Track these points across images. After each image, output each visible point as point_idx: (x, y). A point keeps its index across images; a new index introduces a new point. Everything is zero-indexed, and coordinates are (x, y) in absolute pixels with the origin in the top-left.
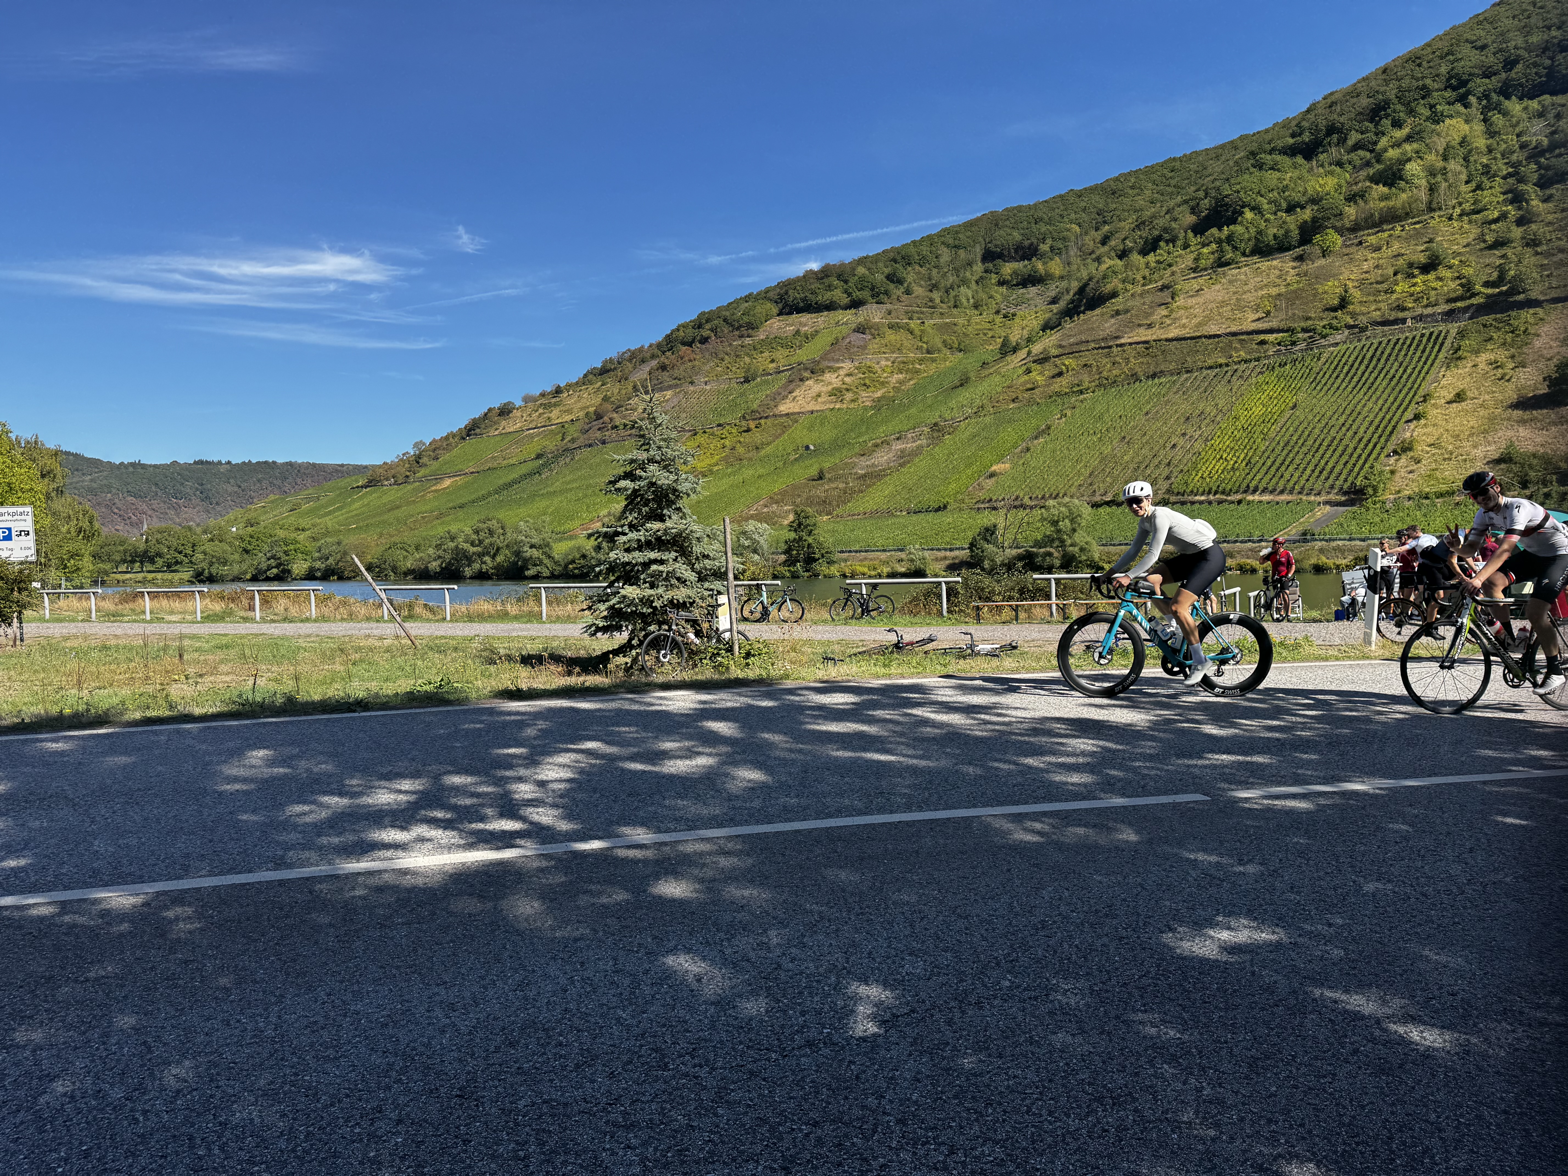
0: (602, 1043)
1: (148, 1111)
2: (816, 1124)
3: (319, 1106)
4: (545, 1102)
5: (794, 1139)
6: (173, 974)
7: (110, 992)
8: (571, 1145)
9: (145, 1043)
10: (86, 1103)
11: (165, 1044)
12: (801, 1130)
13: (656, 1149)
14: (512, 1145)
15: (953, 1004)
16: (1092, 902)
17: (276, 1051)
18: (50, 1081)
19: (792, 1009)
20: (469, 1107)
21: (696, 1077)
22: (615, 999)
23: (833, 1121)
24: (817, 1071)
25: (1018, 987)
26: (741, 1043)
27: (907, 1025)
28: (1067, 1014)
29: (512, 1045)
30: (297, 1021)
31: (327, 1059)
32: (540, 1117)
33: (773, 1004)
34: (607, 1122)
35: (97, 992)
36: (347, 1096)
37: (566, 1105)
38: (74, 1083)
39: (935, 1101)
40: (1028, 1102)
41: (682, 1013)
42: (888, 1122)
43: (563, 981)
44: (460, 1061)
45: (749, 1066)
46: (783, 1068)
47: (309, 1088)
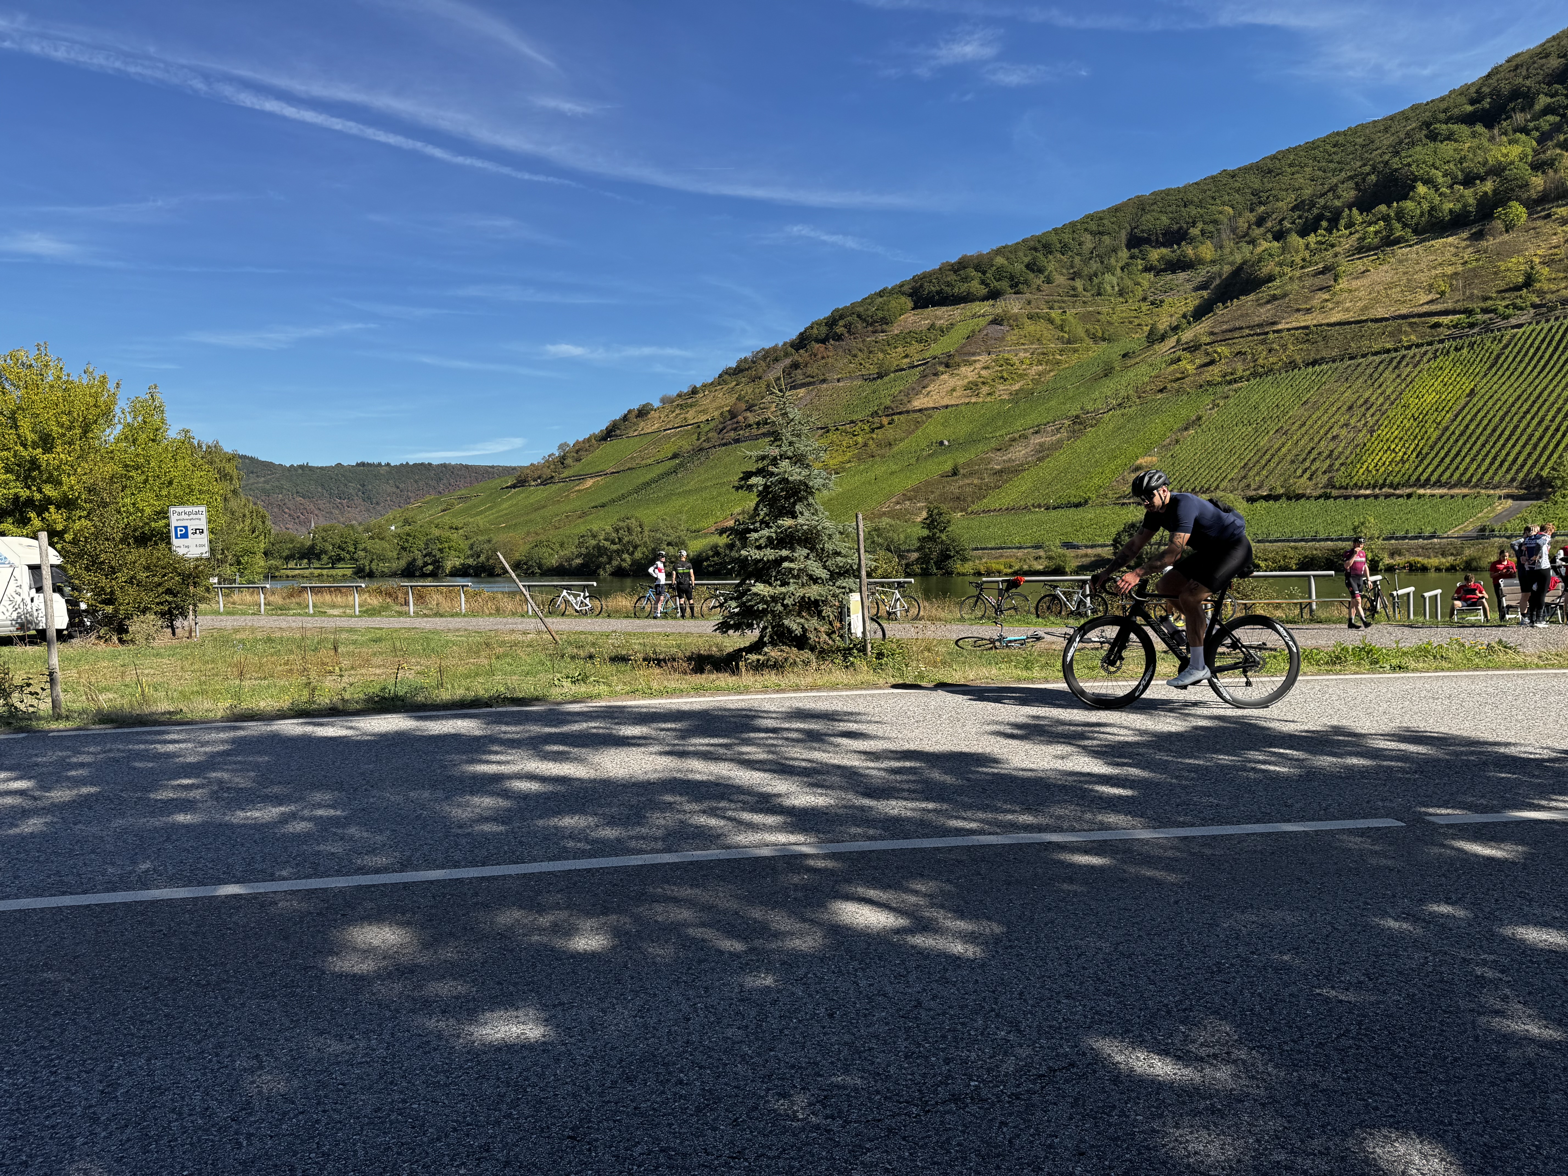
0: (726, 1084)
1: (252, 1135)
3: (425, 1139)
4: (662, 1150)
6: (292, 981)
7: (229, 998)
9: (257, 1056)
10: (192, 1122)
11: (276, 1058)
16: (1275, 942)
17: (387, 1072)
18: (161, 1094)
19: (934, 1055)
20: (581, 1152)
21: (829, 1131)
22: (740, 1032)
24: (963, 1132)
26: (878, 1092)
27: (1067, 1081)
28: (1253, 1077)
29: (629, 1080)
30: (410, 1039)
31: (437, 1085)
33: (913, 1048)
35: (216, 998)
36: (455, 1130)
37: (685, 1155)
38: (183, 1098)
43: (685, 1007)
44: (574, 1096)
45: (888, 1121)
46: (925, 1126)
47: (416, 1119)
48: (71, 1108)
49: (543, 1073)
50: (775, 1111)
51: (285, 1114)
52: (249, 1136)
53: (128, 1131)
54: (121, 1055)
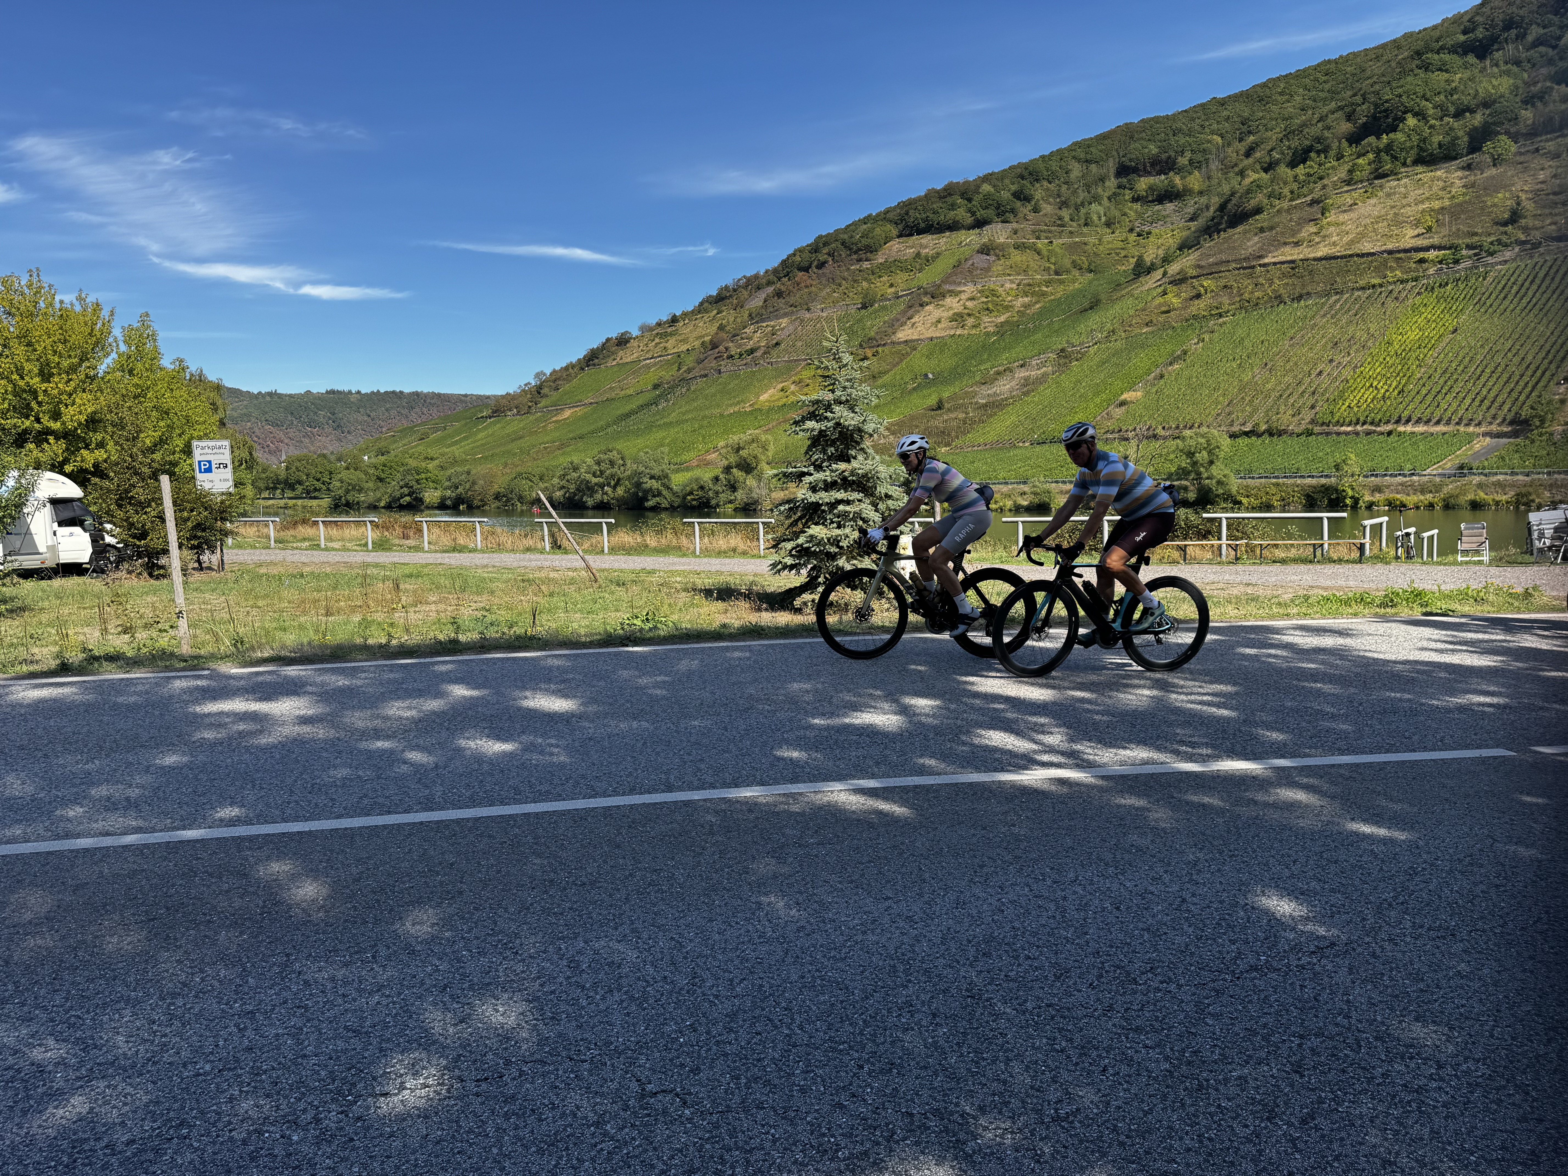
0: (1066, 959)
2: (1301, 1037)
4: (1048, 1006)
5: (1291, 1048)
8: (1095, 1042)
10: (662, 987)
11: (690, 940)
12: (1292, 1042)
13: (1172, 1049)
14: (1044, 1041)
15: (1367, 940)
17: (787, 950)
18: (619, 967)
19: (1219, 937)
20: (985, 1007)
21: (1170, 992)
22: (1052, 921)
23: (1316, 1035)
24: (1275, 992)
25: (1422, 927)
26: (1191, 965)
28: (1482, 952)
29: (986, 955)
31: (835, 959)
32: (1053, 1018)
33: (1199, 932)
34: (1114, 1025)
36: (875, 991)
37: (1068, 1009)
38: (639, 970)
39: (1400, 1022)
40: (1486, 1028)
41: (1121, 936)
42: (1367, 1038)
43: (993, 902)
44: (951, 967)
45: (1211, 985)
46: (1242, 988)
47: (838, 983)
48: (555, 978)
49: (914, 951)
50: (1118, 978)
51: (731, 980)
52: (716, 997)
53: (615, 993)
54: (559, 939)
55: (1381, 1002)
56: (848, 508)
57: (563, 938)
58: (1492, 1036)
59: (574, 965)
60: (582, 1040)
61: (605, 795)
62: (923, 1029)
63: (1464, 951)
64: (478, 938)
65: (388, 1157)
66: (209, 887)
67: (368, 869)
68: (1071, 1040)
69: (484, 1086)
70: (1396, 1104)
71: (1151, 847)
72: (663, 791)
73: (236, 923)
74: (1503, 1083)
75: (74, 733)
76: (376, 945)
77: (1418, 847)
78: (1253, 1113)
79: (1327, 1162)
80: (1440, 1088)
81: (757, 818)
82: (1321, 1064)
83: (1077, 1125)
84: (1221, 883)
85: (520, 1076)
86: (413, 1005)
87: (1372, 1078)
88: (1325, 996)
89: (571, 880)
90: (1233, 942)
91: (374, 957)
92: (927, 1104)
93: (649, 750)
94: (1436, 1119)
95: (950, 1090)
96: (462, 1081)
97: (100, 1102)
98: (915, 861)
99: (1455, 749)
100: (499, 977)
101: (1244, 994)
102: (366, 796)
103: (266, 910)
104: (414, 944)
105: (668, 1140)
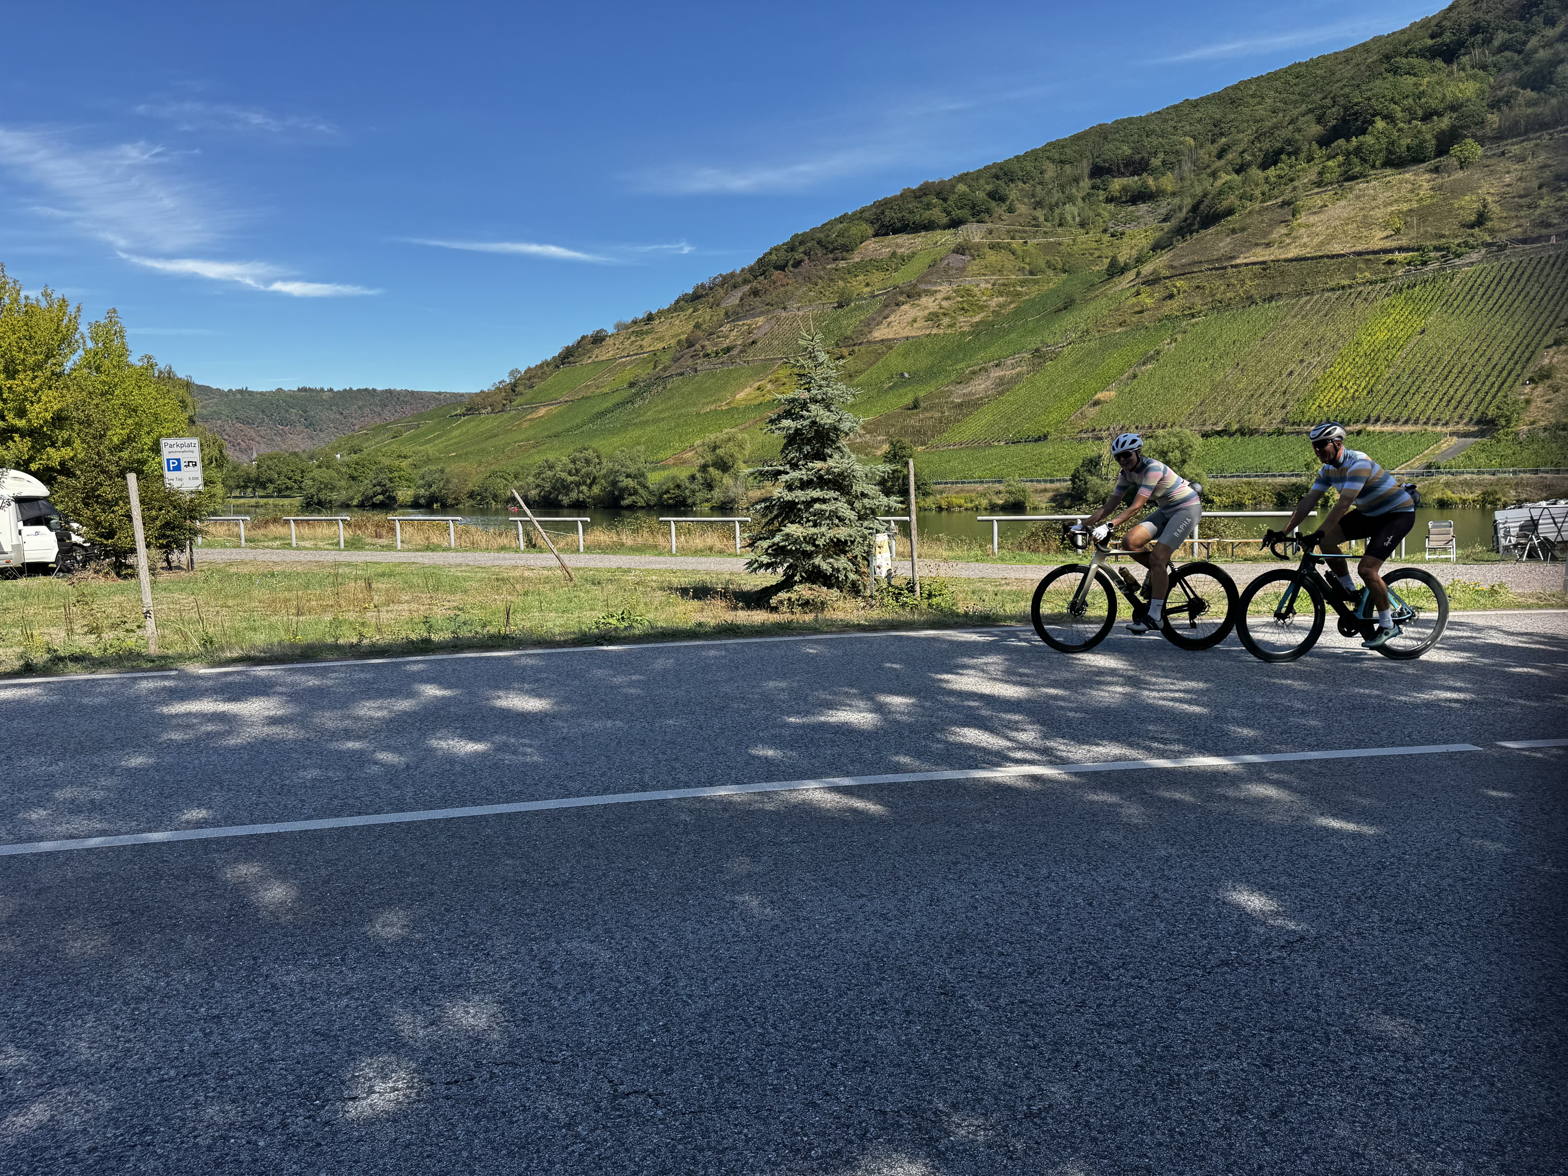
2: (1271, 1031)
4: (1021, 1002)
5: (1261, 1042)
8: (1067, 1038)
12: (1263, 1036)
13: (1143, 1044)
14: (1017, 1037)
15: (1336, 933)
18: (592, 967)
21: (1141, 987)
23: (1286, 1029)
24: (1245, 986)
25: (1390, 920)
26: (1163, 960)
32: (1026, 1014)
34: (1087, 1021)
36: (849, 989)
37: (1041, 1005)
39: (1368, 1015)
40: (1453, 1020)
41: (1093, 932)
42: (1336, 1032)
45: (1182, 980)
46: (1213, 983)
47: (812, 982)
48: (527, 979)
49: (888, 948)
50: (1091, 974)
51: (705, 980)
52: (690, 996)
53: (588, 994)
54: (531, 940)
55: (1349, 995)
56: (824, 507)
57: (535, 939)
58: (1458, 1028)
59: (546, 966)
60: (553, 1041)
61: (578, 794)
62: (896, 1027)
63: (1432, 944)
64: (449, 940)
65: (356, 1162)
66: (175, 889)
67: (338, 871)
68: (1043, 1036)
69: (454, 1088)
70: (1364, 1097)
71: (1123, 843)
72: (637, 791)
73: (203, 926)
74: (1469, 1074)
75: (38, 735)
76: (345, 947)
77: (1386, 842)
78: (1223, 1107)
79: (1297, 1155)
80: (1407, 1080)
81: (732, 817)
82: (1290, 1057)
83: (1050, 1121)
84: (1192, 878)
85: (491, 1078)
86: (382, 1007)
87: (1342, 1071)
88: (1294, 990)
89: (543, 881)
90: (1204, 937)
91: (343, 959)
92: (900, 1102)
93: (623, 749)
94: (1404, 1112)
95: (923, 1087)
96: (432, 1084)
97: (61, 1110)
98: (890, 858)
99: (1422, 744)
100: (470, 979)
101: (1215, 989)
102: (336, 797)
103: (233, 913)
104: (383, 946)
105: (640, 1141)
